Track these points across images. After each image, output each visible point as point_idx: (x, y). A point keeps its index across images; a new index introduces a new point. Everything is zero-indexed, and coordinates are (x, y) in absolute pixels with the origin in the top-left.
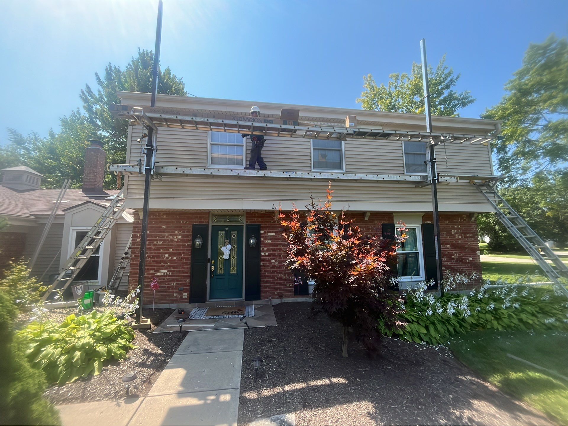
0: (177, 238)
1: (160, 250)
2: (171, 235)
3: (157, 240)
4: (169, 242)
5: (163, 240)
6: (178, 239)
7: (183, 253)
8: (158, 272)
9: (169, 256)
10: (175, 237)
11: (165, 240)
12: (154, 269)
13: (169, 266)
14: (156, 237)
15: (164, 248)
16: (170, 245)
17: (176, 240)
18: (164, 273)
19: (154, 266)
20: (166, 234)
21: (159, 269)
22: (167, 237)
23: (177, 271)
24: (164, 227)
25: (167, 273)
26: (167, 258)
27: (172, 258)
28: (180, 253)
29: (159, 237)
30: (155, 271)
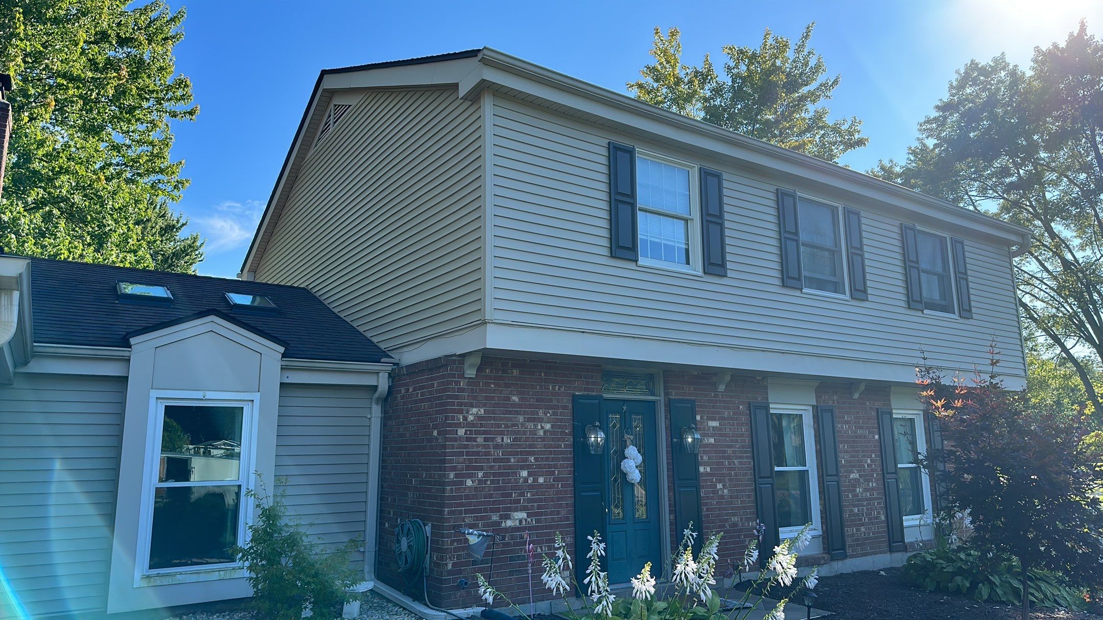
0: (542, 428)
1: (508, 460)
2: (530, 420)
3: (502, 433)
4: (527, 440)
5: (514, 433)
6: (545, 432)
7: (555, 467)
8: (508, 517)
9: (529, 474)
10: (539, 427)
11: (518, 432)
12: (498, 510)
13: (529, 501)
14: (499, 426)
15: (516, 453)
16: (531, 446)
17: (541, 433)
18: (521, 521)
19: (499, 502)
20: (521, 418)
21: (510, 509)
22: (523, 425)
23: (546, 514)
24: (515, 399)
25: (526, 520)
26: (526, 480)
27: (534, 480)
28: (550, 466)
29: (507, 426)
30: (501, 517)
